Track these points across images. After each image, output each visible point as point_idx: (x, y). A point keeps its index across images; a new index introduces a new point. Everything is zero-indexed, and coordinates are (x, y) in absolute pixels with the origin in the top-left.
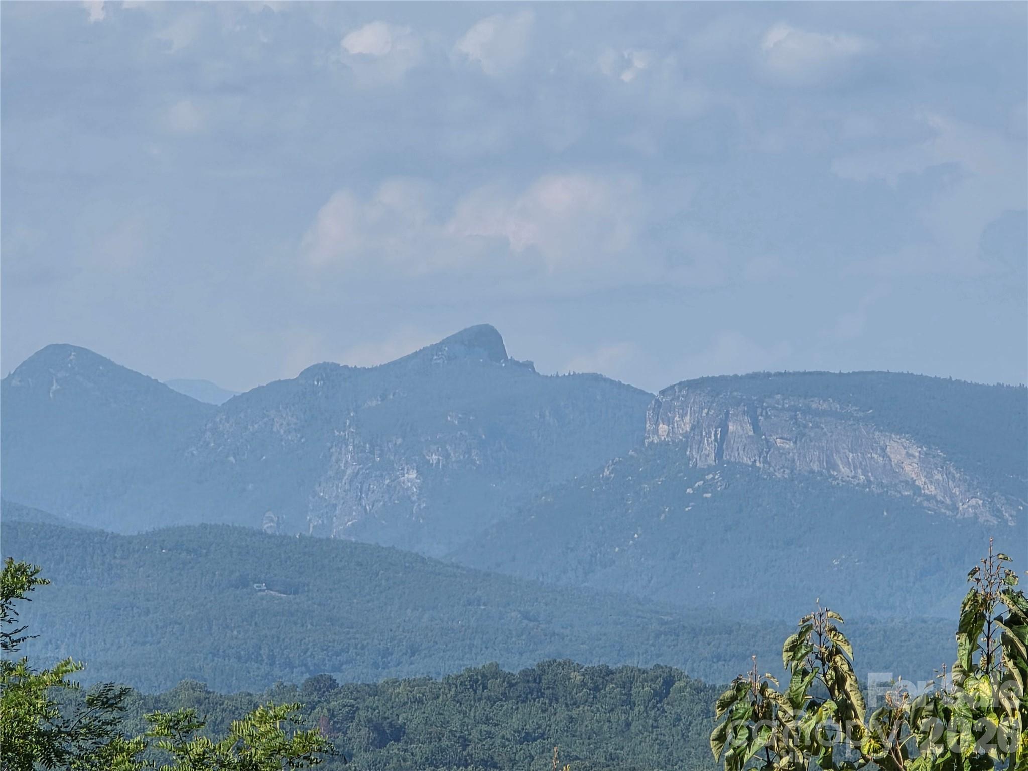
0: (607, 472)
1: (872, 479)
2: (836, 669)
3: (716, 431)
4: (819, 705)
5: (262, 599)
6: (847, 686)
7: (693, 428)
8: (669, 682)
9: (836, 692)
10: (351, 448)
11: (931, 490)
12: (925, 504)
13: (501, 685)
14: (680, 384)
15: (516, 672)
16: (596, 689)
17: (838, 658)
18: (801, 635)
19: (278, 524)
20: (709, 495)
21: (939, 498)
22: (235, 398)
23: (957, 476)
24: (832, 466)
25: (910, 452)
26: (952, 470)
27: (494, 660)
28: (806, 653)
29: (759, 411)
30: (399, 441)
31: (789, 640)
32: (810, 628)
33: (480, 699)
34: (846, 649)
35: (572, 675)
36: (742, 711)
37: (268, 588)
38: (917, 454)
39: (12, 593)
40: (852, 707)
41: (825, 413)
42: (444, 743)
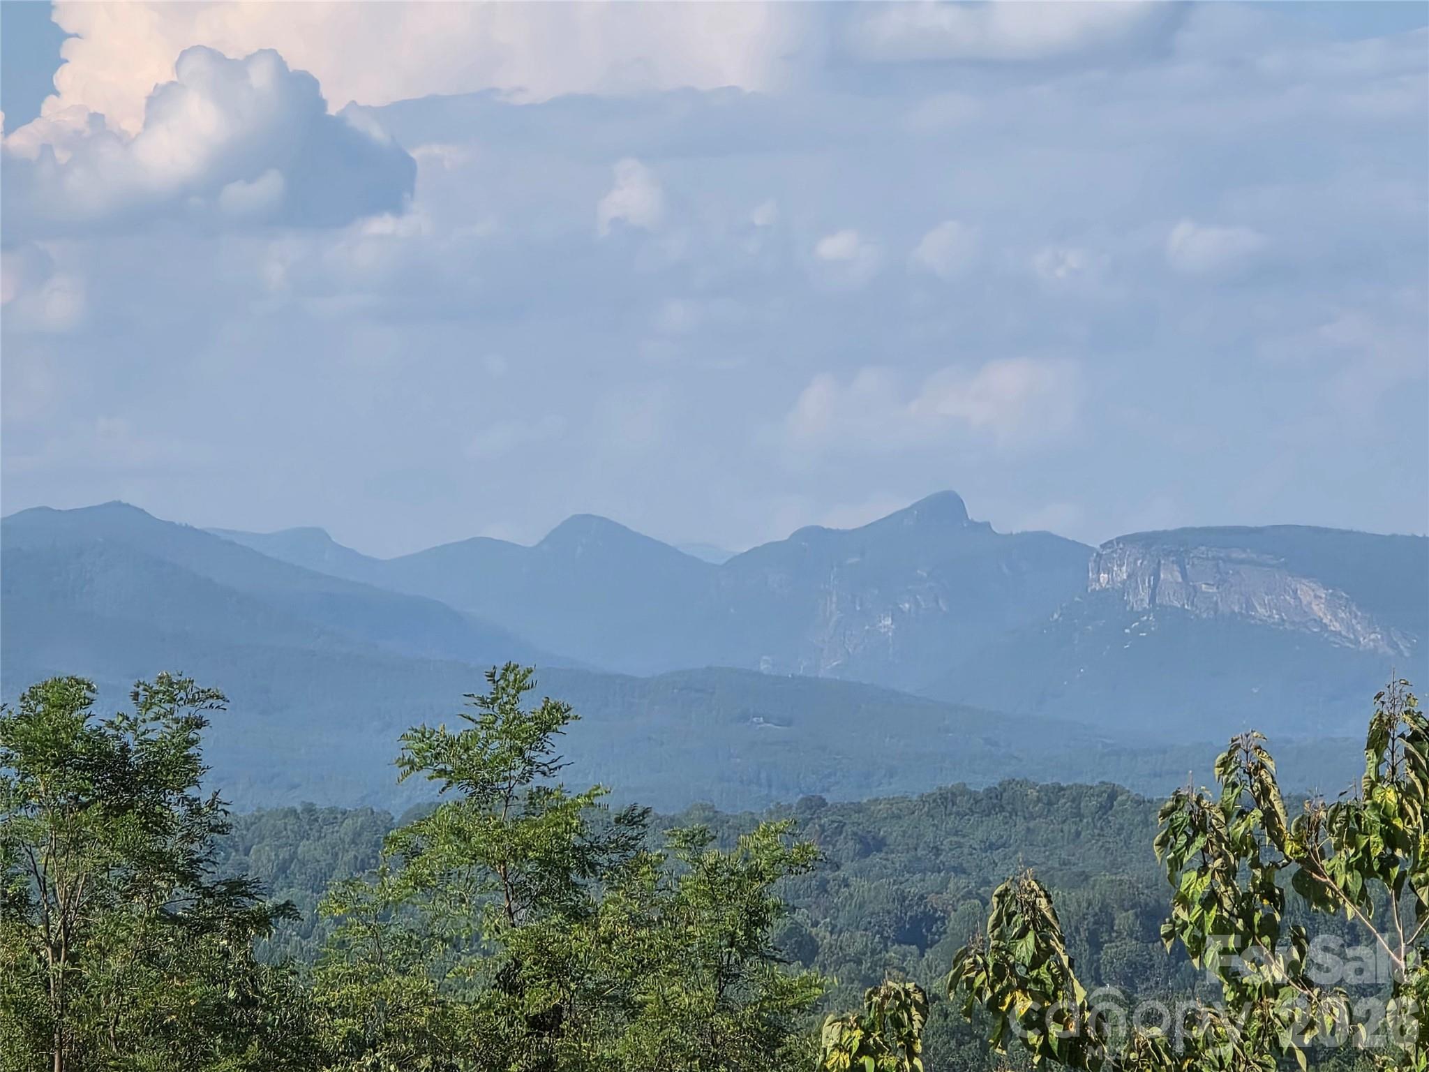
0: (1056, 616)
1: (1285, 618)
2: (1261, 782)
3: (1149, 579)
4: (1248, 813)
5: (760, 731)
6: (1271, 797)
7: (1129, 576)
8: (1113, 796)
9: (1262, 802)
10: (834, 599)
11: (1336, 626)
12: (1331, 638)
13: (967, 802)
14: (1117, 538)
15: (981, 790)
16: (1050, 803)
17: (1262, 772)
18: (1230, 753)
19: (773, 666)
20: (1144, 634)
21: (1344, 633)
22: (735, 559)
23: (1359, 614)
24: (1250, 607)
25: (1318, 593)
26: (1355, 609)
27: (961, 780)
28: (1236, 768)
29: (1186, 560)
30: (876, 592)
31: (1220, 757)
32: (1238, 746)
33: (950, 815)
34: (1270, 764)
35: (1030, 791)
36: (1180, 820)
37: (766, 722)
38: (1324, 596)
39: (549, 728)
40: (1275, 814)
41: (1242, 562)
42: (920, 853)
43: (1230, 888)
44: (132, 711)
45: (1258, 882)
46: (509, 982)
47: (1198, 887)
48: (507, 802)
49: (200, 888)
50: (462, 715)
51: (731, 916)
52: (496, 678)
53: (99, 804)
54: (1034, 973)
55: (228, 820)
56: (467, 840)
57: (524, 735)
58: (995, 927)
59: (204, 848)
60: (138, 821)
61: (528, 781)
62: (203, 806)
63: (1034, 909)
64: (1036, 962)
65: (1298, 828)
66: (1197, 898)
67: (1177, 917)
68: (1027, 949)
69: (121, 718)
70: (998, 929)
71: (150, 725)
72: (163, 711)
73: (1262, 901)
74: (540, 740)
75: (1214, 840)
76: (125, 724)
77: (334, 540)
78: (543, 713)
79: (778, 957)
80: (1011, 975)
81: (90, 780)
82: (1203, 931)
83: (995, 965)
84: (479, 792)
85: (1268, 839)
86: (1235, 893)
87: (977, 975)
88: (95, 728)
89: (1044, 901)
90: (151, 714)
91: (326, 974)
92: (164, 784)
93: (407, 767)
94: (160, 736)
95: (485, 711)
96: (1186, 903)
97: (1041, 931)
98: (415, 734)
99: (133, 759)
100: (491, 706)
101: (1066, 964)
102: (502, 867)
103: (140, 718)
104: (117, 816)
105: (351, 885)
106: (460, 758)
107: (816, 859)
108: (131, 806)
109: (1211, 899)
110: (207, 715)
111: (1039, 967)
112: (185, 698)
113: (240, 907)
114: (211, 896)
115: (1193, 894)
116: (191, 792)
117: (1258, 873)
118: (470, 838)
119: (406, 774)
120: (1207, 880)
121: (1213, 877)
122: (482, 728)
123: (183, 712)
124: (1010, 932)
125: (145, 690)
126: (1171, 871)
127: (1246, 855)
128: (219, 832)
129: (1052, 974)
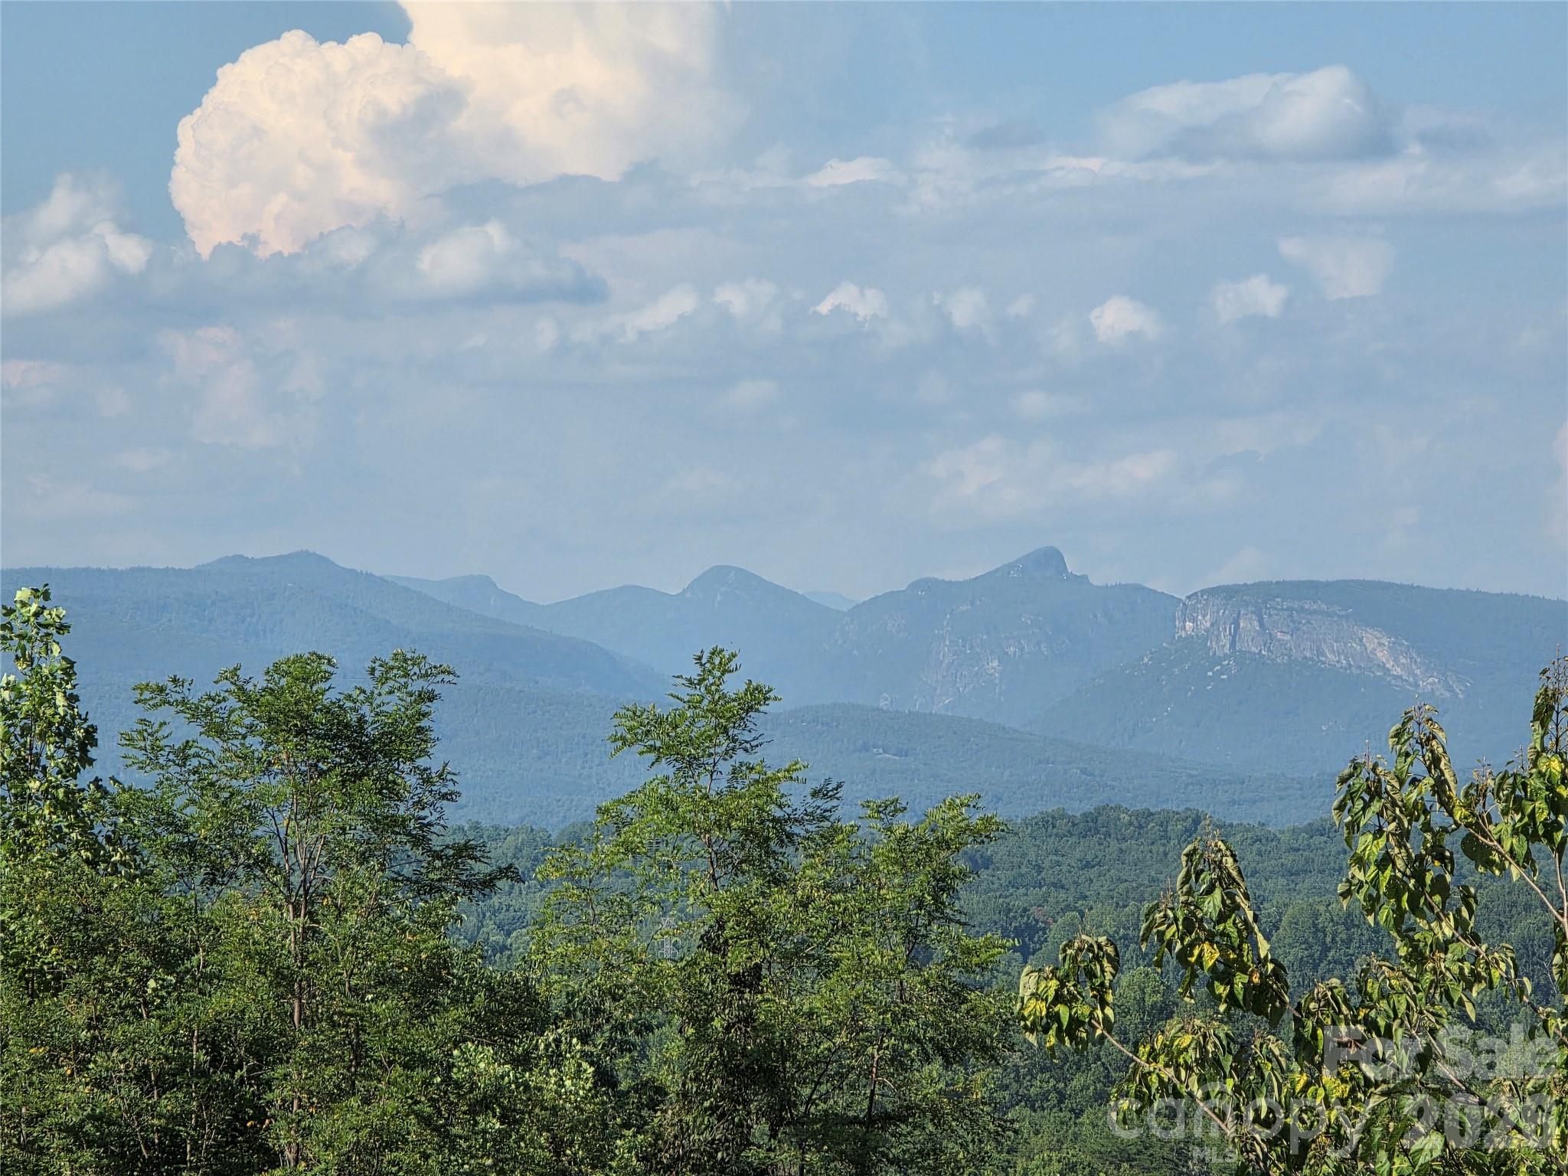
0: (1146, 660)
1: (1352, 663)
2: (1432, 752)
3: (1230, 628)
4: (1420, 781)
5: (880, 760)
6: (1442, 766)
7: (1212, 625)
9: (1433, 771)
10: (947, 643)
11: (1398, 671)
12: (1393, 682)
13: (1066, 825)
14: (1202, 591)
15: (1078, 815)
16: (1141, 827)
17: (1434, 743)
18: (1404, 724)
19: (892, 702)
20: (1225, 677)
21: (1404, 677)
22: (858, 606)
23: (1419, 660)
24: (1320, 653)
25: (1382, 641)
26: (1414, 655)
27: (1061, 806)
28: (1408, 739)
29: (1264, 611)
30: (985, 637)
31: (1394, 728)
32: (1411, 718)
33: (1050, 836)
34: (1440, 735)
35: (1122, 816)
36: (1358, 786)
37: (884, 752)
38: (1386, 643)
39: (751, 708)
40: (1446, 782)
41: (1315, 612)
42: (1024, 870)
43: (1403, 851)
44: (369, 685)
45: (1429, 845)
46: (713, 943)
47: (1374, 849)
48: (711, 776)
49: (430, 851)
50: (672, 695)
51: (921, 882)
52: (704, 661)
53: (338, 770)
54: (1221, 927)
55: (456, 789)
56: (675, 810)
57: (728, 715)
58: (1183, 883)
59: (434, 813)
60: (374, 786)
61: (731, 757)
62: (434, 775)
63: (1220, 868)
64: (1222, 918)
65: (1467, 795)
66: (1373, 859)
67: (1353, 877)
68: (1214, 904)
69: (358, 692)
70: (1187, 886)
71: (386, 698)
72: (398, 685)
73: (1433, 862)
74: (743, 718)
75: (1389, 805)
76: (362, 697)
77: (499, 587)
78: (746, 694)
79: (963, 920)
80: (1199, 928)
81: (329, 747)
82: (1378, 890)
83: (1184, 919)
84: (686, 767)
85: (1438, 805)
86: (1409, 855)
87: (1168, 928)
88: (334, 700)
89: (1230, 860)
90: (386, 688)
91: (543, 934)
92: (398, 754)
93: (620, 743)
94: (395, 708)
95: (693, 692)
96: (1361, 862)
97: (1227, 888)
98: (627, 713)
99: (369, 729)
100: (698, 687)
101: (1250, 918)
102: (707, 835)
103: (376, 692)
104: (355, 782)
105: (567, 850)
106: (668, 735)
107: (998, 830)
108: (365, 774)
109: (1385, 861)
110: (438, 689)
111: (1225, 922)
112: (418, 672)
113: (467, 870)
114: (440, 858)
115: (1369, 856)
116: (422, 762)
117: (1429, 836)
118: (678, 808)
119: (618, 750)
120: (1382, 842)
121: (1388, 840)
122: (689, 707)
123: (416, 686)
124: (1198, 887)
125: (381, 666)
126: (1349, 833)
127: (1417, 820)
128: (448, 800)
129: (1237, 928)
